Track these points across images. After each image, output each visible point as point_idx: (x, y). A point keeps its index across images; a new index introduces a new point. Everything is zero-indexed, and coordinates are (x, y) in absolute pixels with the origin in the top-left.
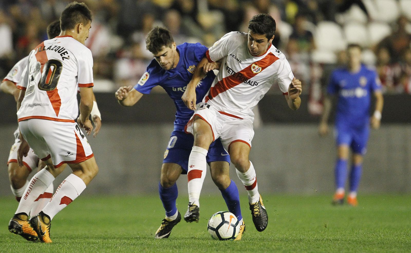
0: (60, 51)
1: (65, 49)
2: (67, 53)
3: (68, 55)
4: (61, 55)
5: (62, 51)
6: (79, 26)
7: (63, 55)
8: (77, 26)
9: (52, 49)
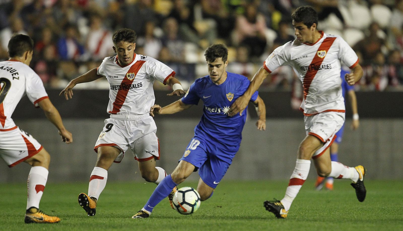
0: (12, 72)
1: (16, 71)
2: (18, 74)
3: (18, 76)
4: (13, 75)
5: (13, 72)
6: (27, 53)
7: (14, 75)
8: (25, 54)
9: (4, 69)
